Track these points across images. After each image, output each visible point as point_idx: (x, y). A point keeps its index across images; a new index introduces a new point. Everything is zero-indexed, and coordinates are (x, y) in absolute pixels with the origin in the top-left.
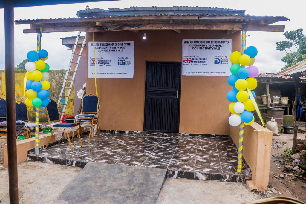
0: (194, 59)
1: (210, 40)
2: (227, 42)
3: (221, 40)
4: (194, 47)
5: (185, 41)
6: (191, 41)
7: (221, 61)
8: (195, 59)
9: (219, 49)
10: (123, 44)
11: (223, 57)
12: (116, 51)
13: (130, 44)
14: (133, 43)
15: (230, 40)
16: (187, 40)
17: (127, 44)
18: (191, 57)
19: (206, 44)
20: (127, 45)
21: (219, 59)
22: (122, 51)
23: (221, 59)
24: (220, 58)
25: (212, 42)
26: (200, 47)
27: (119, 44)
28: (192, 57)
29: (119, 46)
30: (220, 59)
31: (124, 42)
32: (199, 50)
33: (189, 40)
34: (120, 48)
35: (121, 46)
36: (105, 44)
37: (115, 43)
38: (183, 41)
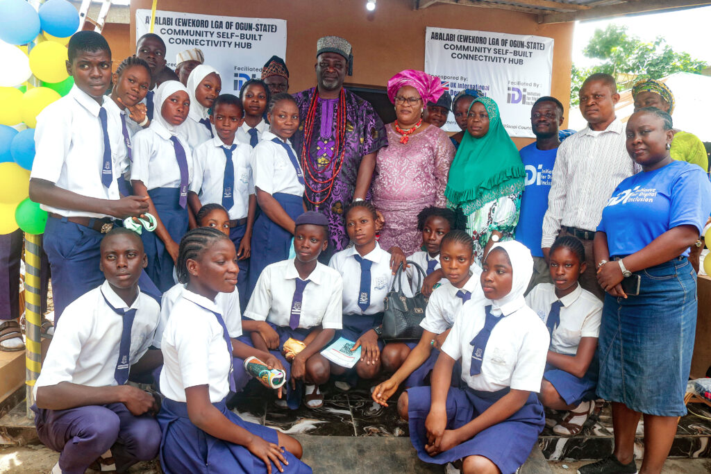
0: (455, 84)
1: (500, 36)
2: (540, 46)
3: (525, 39)
4: (457, 52)
5: (433, 33)
6: (448, 35)
7: (524, 96)
8: (457, 85)
9: (521, 62)
10: (250, 27)
11: (530, 85)
12: (230, 45)
13: (273, 29)
14: (281, 24)
15: (548, 42)
16: (438, 30)
17: (265, 28)
18: (446, 80)
19: (487, 45)
20: (265, 30)
21: (519, 91)
22: (249, 46)
23: (525, 90)
24: (521, 88)
25: (504, 42)
26: (472, 53)
27: (239, 26)
28: (450, 81)
29: (239, 32)
30: (522, 90)
31: (254, 21)
32: (470, 61)
33: (445, 31)
34: (242, 36)
35: (244, 32)
36: (195, 23)
37: (225, 19)
38: (430, 31)
